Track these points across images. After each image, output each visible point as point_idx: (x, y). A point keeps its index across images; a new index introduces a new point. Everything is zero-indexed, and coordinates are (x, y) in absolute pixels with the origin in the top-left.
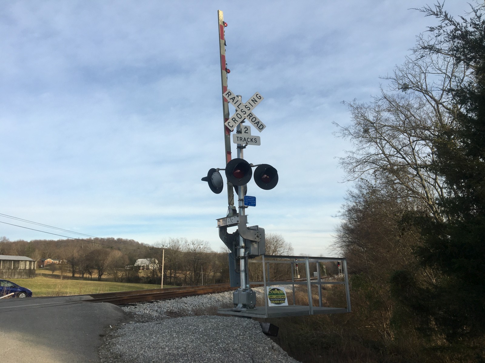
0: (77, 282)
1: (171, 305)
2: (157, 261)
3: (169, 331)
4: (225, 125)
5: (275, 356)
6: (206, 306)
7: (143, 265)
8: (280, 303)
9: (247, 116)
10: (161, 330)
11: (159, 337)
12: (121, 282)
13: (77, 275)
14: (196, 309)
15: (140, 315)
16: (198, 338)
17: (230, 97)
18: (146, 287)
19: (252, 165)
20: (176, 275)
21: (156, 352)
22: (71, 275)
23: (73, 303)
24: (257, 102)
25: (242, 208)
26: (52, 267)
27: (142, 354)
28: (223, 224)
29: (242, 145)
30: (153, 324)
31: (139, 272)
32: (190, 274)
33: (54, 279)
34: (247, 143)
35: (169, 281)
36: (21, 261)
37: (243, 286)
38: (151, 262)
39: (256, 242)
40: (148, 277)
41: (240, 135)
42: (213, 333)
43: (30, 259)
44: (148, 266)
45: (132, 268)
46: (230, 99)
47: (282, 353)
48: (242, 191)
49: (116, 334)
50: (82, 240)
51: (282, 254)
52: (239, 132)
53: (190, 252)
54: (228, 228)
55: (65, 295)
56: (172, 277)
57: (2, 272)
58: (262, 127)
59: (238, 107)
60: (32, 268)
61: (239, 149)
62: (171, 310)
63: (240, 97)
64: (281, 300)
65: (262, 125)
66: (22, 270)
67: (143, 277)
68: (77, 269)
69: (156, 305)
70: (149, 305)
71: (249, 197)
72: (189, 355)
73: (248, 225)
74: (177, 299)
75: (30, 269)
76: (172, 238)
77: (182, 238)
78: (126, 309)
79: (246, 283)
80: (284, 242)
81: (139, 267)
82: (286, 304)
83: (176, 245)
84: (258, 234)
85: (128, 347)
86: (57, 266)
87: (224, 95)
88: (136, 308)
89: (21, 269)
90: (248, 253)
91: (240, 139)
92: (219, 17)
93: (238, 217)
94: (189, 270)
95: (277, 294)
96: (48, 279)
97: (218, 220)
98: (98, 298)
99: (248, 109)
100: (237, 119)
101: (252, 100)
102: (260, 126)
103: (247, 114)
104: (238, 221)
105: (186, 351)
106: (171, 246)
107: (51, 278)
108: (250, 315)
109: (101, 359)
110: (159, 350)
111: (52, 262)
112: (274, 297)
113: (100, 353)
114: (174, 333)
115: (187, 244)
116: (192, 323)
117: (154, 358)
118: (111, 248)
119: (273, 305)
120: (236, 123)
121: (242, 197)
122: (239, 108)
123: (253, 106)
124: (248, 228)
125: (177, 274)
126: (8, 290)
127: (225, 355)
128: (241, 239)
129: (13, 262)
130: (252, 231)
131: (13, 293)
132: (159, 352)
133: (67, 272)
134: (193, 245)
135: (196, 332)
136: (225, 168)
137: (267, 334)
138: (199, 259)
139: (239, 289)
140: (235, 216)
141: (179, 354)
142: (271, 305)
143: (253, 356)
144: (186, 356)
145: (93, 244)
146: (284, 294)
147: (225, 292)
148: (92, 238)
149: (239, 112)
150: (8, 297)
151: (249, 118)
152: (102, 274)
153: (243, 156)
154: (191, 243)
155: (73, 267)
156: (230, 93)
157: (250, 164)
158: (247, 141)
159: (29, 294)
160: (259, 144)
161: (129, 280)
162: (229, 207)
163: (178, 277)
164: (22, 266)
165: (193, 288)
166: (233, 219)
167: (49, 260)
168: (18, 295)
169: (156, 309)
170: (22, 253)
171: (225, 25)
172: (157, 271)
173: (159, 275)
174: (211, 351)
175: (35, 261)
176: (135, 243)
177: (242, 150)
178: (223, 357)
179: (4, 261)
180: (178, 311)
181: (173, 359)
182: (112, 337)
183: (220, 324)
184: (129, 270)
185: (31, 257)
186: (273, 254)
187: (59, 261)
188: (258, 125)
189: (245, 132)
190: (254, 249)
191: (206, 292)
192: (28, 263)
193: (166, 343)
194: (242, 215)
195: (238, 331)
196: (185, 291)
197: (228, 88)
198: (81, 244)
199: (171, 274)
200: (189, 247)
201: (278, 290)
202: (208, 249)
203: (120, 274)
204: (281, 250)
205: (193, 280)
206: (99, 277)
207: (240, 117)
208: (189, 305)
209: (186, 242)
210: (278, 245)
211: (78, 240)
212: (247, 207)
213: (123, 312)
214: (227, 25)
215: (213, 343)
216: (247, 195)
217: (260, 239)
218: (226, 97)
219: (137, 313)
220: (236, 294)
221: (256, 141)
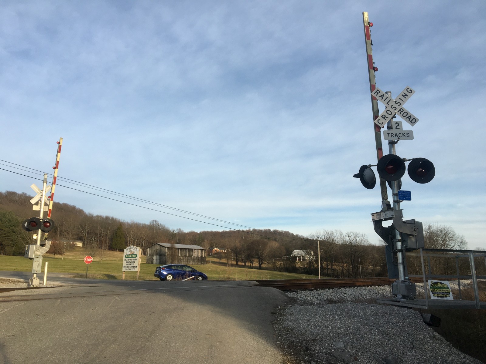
0: (241, 269)
1: (330, 294)
2: (312, 253)
3: (332, 314)
4: (374, 123)
5: (437, 345)
6: (365, 297)
7: (299, 256)
8: (443, 297)
9: (398, 112)
10: (323, 312)
11: (322, 317)
12: (280, 271)
13: (240, 263)
14: (355, 299)
15: (302, 301)
16: (358, 321)
17: (379, 95)
18: (304, 277)
19: (405, 160)
20: (333, 267)
21: (321, 330)
22: (235, 263)
23: (244, 286)
24: (408, 96)
25: (397, 202)
26: (218, 255)
27: (309, 330)
28: (377, 218)
29: (393, 141)
30: (316, 308)
31: (296, 263)
32: (347, 267)
33: (222, 266)
34: (398, 138)
35: (326, 273)
36: (194, 249)
37: (401, 277)
38: (307, 253)
39: (413, 236)
40: (305, 268)
41: (391, 131)
42: (373, 318)
43: (202, 248)
44: (304, 257)
45: (288, 259)
46: (379, 97)
47: (445, 342)
48: (396, 186)
49: (285, 314)
50: (243, 231)
51: (452, 248)
52: (390, 128)
53: (346, 245)
54: (383, 222)
55: (234, 280)
56: (329, 268)
57: (180, 258)
58: (414, 120)
59: (387, 103)
60: (203, 256)
61: (391, 145)
62: (330, 299)
63: (389, 93)
64: (445, 294)
65: (414, 118)
66: (196, 258)
67: (300, 267)
68: (240, 258)
69: (316, 293)
70: (309, 292)
71: (404, 191)
72: (351, 335)
73: (404, 219)
74: (336, 289)
75: (202, 257)
76: (326, 230)
77: (336, 230)
78: (290, 295)
79: (405, 276)
80: (455, 234)
81: (295, 257)
82: (451, 297)
83: (331, 237)
84: (415, 227)
85: (297, 323)
86: (223, 255)
87: (373, 94)
88: (298, 294)
89: (194, 257)
90: (406, 247)
91: (391, 135)
92: (364, 18)
93: (392, 211)
94: (346, 263)
95: (440, 288)
96: (216, 266)
97: (373, 214)
98: (262, 283)
99: (399, 104)
100: (387, 115)
101: (402, 95)
102: (412, 120)
103: (398, 109)
104: (393, 215)
105: (348, 331)
106: (326, 238)
107: (219, 265)
108: (410, 306)
109: (276, 330)
110: (324, 328)
111: (218, 251)
112: (437, 290)
113: (274, 326)
114: (336, 315)
115: (342, 236)
116: (352, 309)
117: (320, 334)
118: (269, 238)
119: (436, 298)
120: (386, 120)
121: (396, 192)
122: (389, 105)
123: (403, 101)
124: (404, 222)
125: (334, 265)
126: (190, 274)
127: (385, 338)
128: (397, 233)
129: (188, 250)
130: (408, 225)
131: (194, 277)
132: (324, 330)
133: (232, 260)
134: (349, 237)
135: (356, 316)
136: (376, 164)
137: (428, 324)
138: (356, 252)
139: (397, 281)
140: (390, 210)
141: (342, 333)
142: (433, 297)
143: (413, 341)
144: (348, 335)
145: (252, 234)
146: (448, 288)
147: (386, 286)
148: (251, 230)
149: (389, 108)
150: (190, 279)
151: (400, 114)
152: (262, 263)
153: (395, 152)
154: (346, 235)
155: (236, 256)
156: (379, 91)
157: (403, 159)
158: (399, 137)
159: (205, 278)
160: (412, 138)
161: (287, 270)
162: (382, 202)
163: (334, 269)
164: (195, 254)
165: (351, 280)
166: (387, 214)
167: (216, 249)
168: (197, 278)
169: (316, 297)
170: (194, 243)
171: (371, 25)
172: (313, 262)
173: (316, 266)
174: (371, 333)
175: (205, 250)
176: (290, 234)
177: (394, 145)
178: (383, 339)
179: (181, 249)
180: (338, 301)
181: (337, 337)
182: (282, 315)
183: (379, 311)
184: (286, 260)
185: (201, 246)
186: (441, 248)
187: (225, 251)
188: (410, 119)
189: (396, 128)
190: (412, 242)
191: (365, 284)
192: (200, 251)
193: (330, 323)
194: (397, 209)
195: (398, 319)
196: (343, 282)
197: (376, 86)
198: (242, 234)
199: (327, 266)
200: (344, 240)
201: (441, 283)
202: (365, 242)
203: (278, 264)
204: (451, 244)
205: (351, 273)
206: (259, 265)
207: (390, 113)
208: (348, 295)
209: (341, 235)
210: (448, 238)
211: (239, 232)
212: (402, 202)
213: (287, 296)
214: (372, 25)
215: (373, 327)
216: (401, 189)
217: (418, 232)
218: (375, 95)
219: (299, 299)
220: (395, 285)
221: (408, 135)
